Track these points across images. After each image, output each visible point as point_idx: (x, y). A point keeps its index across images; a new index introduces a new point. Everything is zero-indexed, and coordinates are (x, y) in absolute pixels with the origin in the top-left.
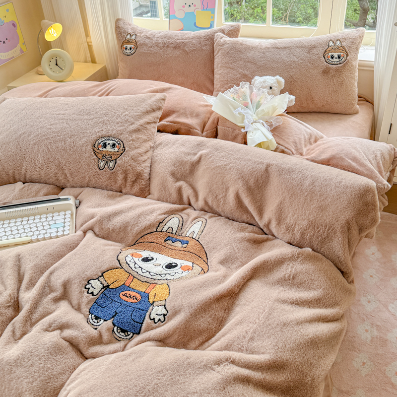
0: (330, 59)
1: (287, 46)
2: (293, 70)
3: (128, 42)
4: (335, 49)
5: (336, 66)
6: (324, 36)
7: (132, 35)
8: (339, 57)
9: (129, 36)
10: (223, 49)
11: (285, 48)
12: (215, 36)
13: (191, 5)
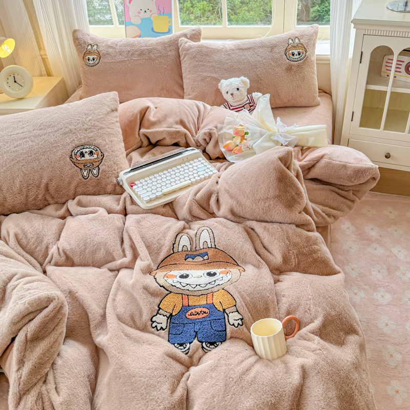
0: (291, 56)
3: (90, 53)
7: (93, 46)
8: (299, 54)
9: (90, 47)
10: (190, 53)
11: (249, 48)
12: (179, 41)
13: (147, 11)
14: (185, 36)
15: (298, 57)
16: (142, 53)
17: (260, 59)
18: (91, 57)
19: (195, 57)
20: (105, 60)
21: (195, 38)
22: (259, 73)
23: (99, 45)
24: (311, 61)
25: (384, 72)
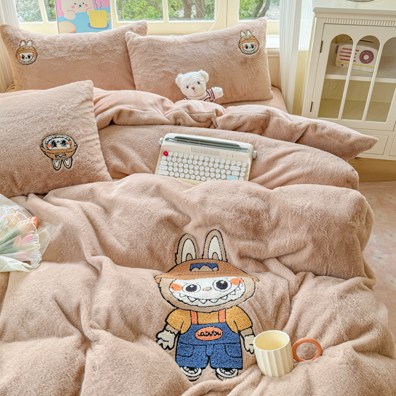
0: (245, 49)
1: (203, 39)
2: (215, 62)
3: (24, 50)
4: (247, 39)
5: (251, 55)
6: (233, 27)
7: (28, 42)
9: (23, 44)
10: (140, 47)
11: (202, 41)
12: (126, 35)
13: (82, 5)
14: (131, 29)
16: (85, 48)
17: (215, 53)
19: (146, 51)
20: (43, 57)
21: (142, 32)
22: (215, 67)
24: (264, 54)
25: (339, 62)
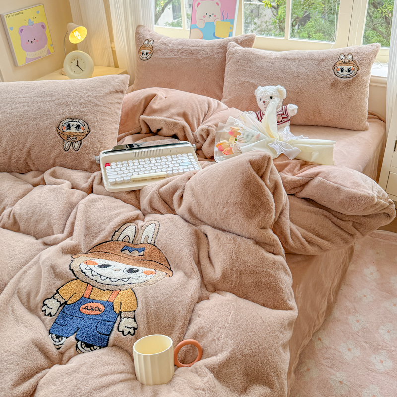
0: (340, 72)
3: (145, 47)
4: (345, 62)
7: (150, 41)
8: (349, 71)
9: (146, 42)
12: (228, 45)
13: (212, 16)
14: (236, 41)
15: (347, 73)
16: (191, 53)
17: (305, 71)
18: (145, 51)
19: (238, 61)
20: (156, 56)
21: (246, 44)
22: (300, 85)
23: (155, 40)
24: (363, 81)
